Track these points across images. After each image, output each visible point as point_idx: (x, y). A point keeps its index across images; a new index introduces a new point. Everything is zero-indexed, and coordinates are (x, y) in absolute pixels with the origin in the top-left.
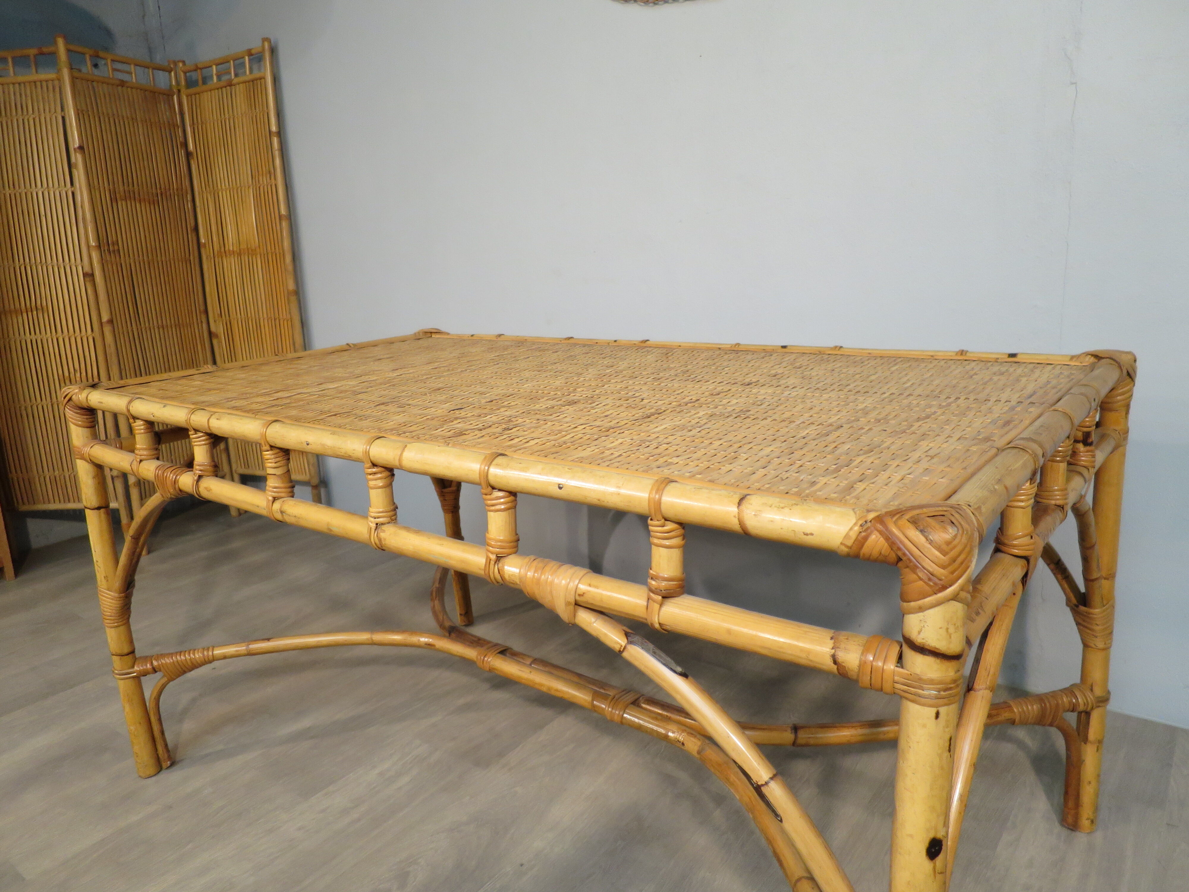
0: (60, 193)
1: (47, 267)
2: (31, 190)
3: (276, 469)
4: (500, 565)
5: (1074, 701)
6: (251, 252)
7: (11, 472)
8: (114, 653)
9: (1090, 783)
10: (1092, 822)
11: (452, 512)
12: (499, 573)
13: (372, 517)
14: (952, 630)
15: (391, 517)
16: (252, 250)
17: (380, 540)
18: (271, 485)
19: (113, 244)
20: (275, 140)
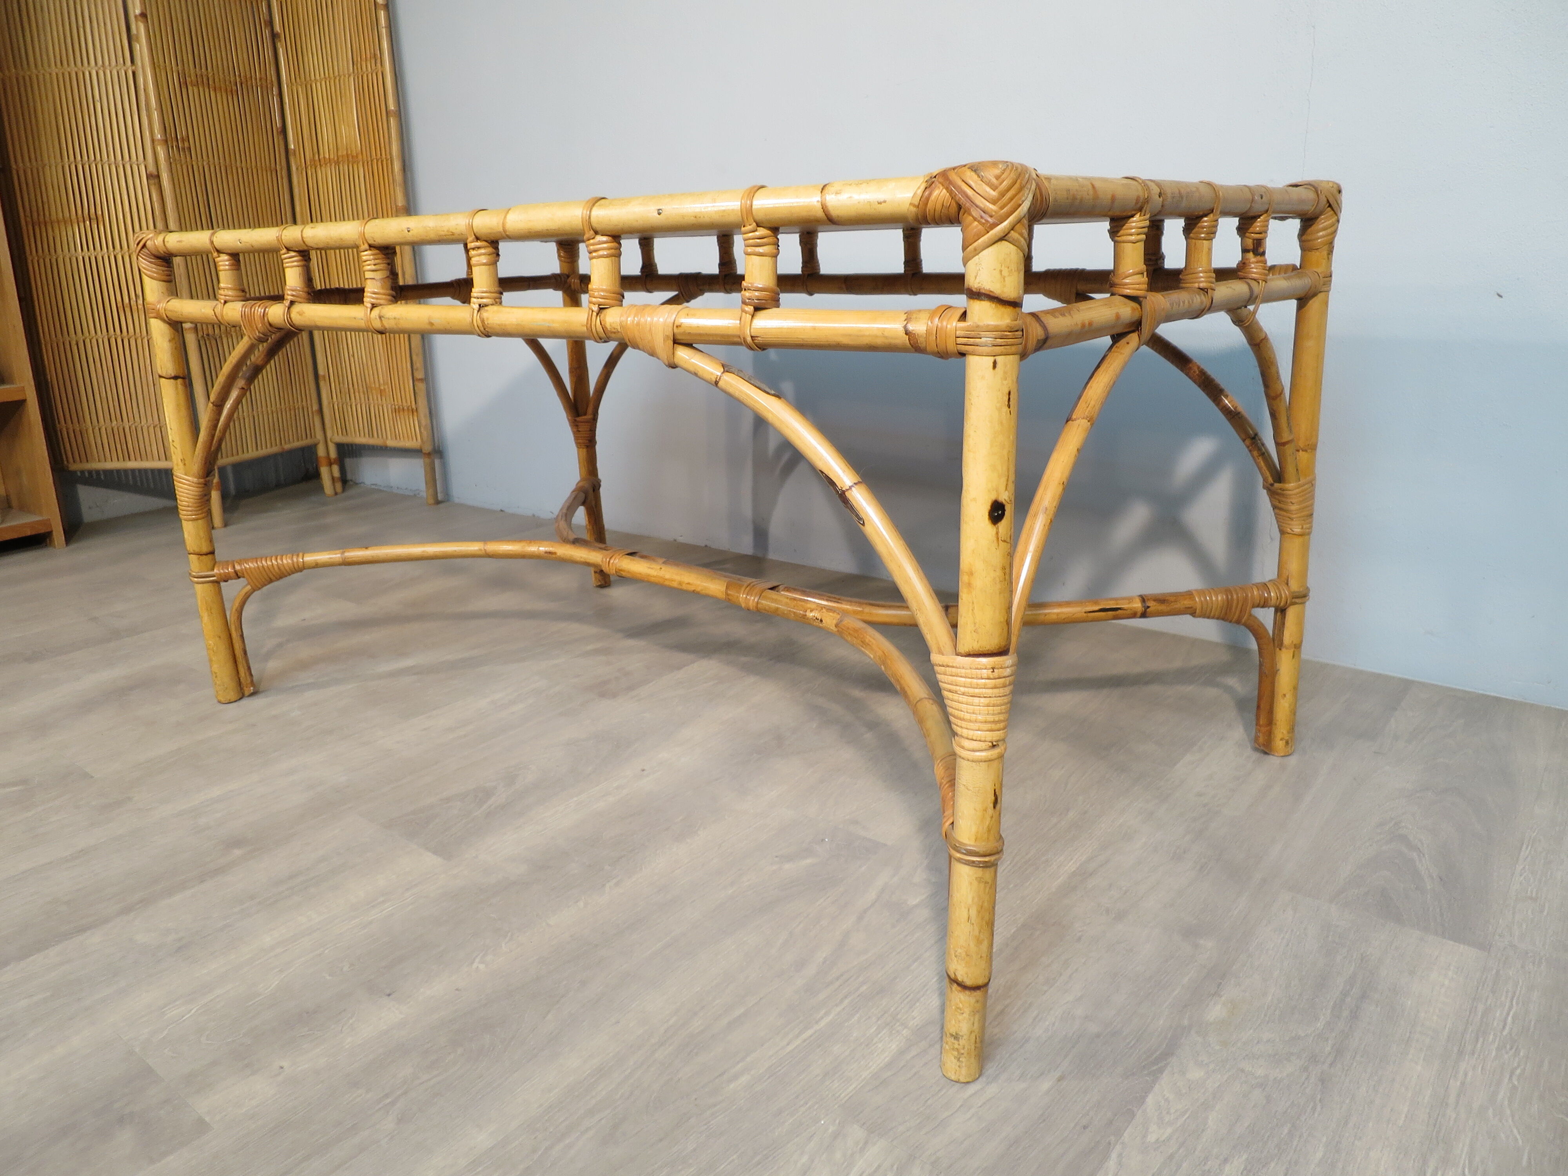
0: (118, 72)
1: (102, 166)
2: (83, 69)
3: (375, 273)
4: (602, 315)
5: (1266, 595)
6: (351, 159)
7: (59, 422)
8: (192, 551)
9: (1285, 695)
10: (1287, 743)
11: (587, 447)
12: (601, 324)
13: (475, 298)
14: (1005, 272)
15: (495, 299)
16: (352, 156)
17: (483, 321)
18: (369, 290)
19: (183, 140)
20: (382, 14)
